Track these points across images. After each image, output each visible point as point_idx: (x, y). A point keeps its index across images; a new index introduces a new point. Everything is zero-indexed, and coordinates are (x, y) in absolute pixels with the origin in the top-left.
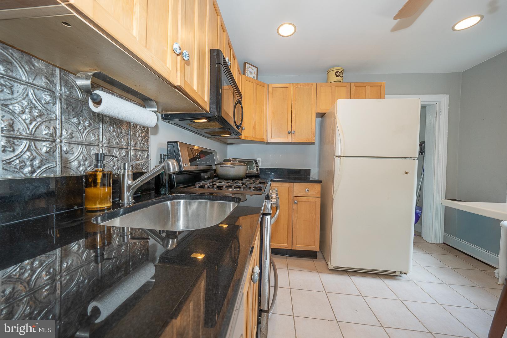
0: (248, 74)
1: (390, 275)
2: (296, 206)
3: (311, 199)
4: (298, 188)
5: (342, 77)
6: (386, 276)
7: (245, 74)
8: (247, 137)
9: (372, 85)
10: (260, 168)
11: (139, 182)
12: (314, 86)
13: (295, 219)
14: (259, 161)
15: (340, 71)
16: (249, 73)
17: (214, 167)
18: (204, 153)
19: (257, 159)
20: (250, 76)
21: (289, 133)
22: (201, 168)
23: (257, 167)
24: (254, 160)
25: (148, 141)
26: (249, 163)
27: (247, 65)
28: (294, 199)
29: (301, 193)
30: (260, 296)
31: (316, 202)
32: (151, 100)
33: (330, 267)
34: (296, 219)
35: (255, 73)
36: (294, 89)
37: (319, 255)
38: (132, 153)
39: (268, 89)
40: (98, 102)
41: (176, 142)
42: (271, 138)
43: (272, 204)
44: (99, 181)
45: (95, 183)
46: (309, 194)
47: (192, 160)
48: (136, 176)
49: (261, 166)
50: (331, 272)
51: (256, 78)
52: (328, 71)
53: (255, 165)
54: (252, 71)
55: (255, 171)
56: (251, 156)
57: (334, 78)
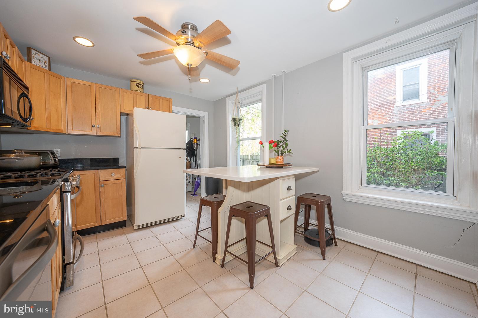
0: (35, 61)
1: (175, 220)
2: (103, 189)
3: (117, 181)
4: (104, 174)
5: (142, 88)
6: (174, 221)
7: (29, 60)
9: (164, 99)
12: (118, 91)
13: (102, 200)
14: (57, 151)
15: (140, 83)
16: (37, 61)
19: (55, 150)
21: (93, 126)
23: (55, 157)
24: (50, 151)
26: (43, 154)
27: (33, 52)
28: (100, 184)
29: (108, 178)
30: (64, 255)
31: (121, 183)
33: (136, 227)
34: (104, 199)
35: (46, 62)
36: (97, 88)
37: (128, 223)
39: (65, 82)
42: (72, 130)
43: (72, 185)
46: (116, 177)
49: (59, 156)
50: (136, 231)
51: (47, 69)
52: (131, 80)
53: (51, 156)
54: (41, 59)
55: (52, 162)
56: (44, 147)
57: (135, 88)
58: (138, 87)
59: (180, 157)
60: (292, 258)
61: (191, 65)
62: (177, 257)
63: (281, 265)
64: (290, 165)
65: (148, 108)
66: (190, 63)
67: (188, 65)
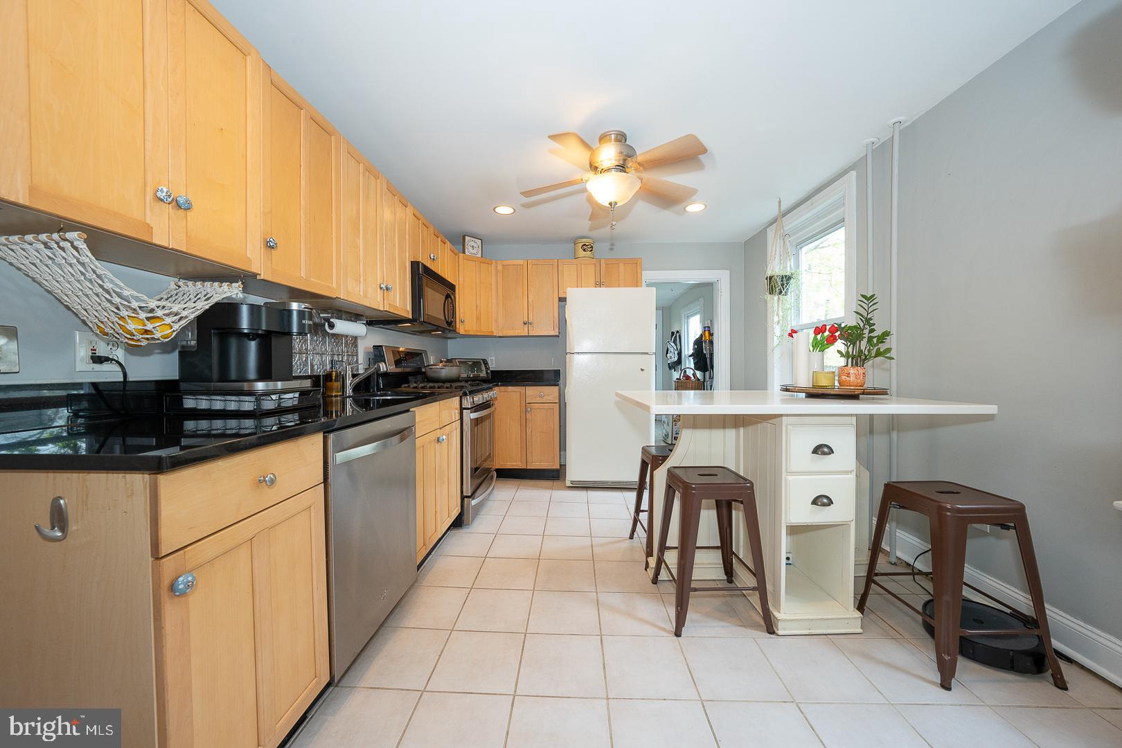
0: (469, 250)
2: (529, 416)
3: (548, 406)
4: (531, 393)
5: (591, 251)
7: (464, 252)
8: (469, 331)
10: (491, 371)
11: (357, 380)
12: (556, 264)
14: (491, 360)
15: (588, 244)
16: (471, 249)
17: (423, 370)
18: (412, 355)
20: (471, 251)
21: (525, 324)
22: (408, 370)
23: (487, 368)
24: (483, 360)
25: (356, 346)
26: (476, 364)
27: (467, 238)
28: (526, 408)
29: (535, 399)
31: (554, 408)
32: (362, 316)
33: (568, 484)
34: (530, 431)
35: (478, 247)
36: (529, 267)
37: (560, 474)
38: (345, 358)
39: (496, 268)
40: (332, 326)
41: (381, 346)
42: (503, 331)
44: (334, 378)
45: (331, 380)
46: (546, 399)
47: (398, 363)
48: (354, 376)
49: (493, 366)
50: (569, 489)
51: (479, 255)
52: (575, 241)
53: (483, 367)
54: (475, 245)
55: (483, 374)
56: (478, 355)
57: (581, 253)
58: (584, 250)
59: (642, 370)
60: (830, 637)
61: (616, 203)
62: (596, 541)
63: (780, 632)
64: (883, 392)
65: (599, 284)
66: (613, 200)
67: (610, 204)
